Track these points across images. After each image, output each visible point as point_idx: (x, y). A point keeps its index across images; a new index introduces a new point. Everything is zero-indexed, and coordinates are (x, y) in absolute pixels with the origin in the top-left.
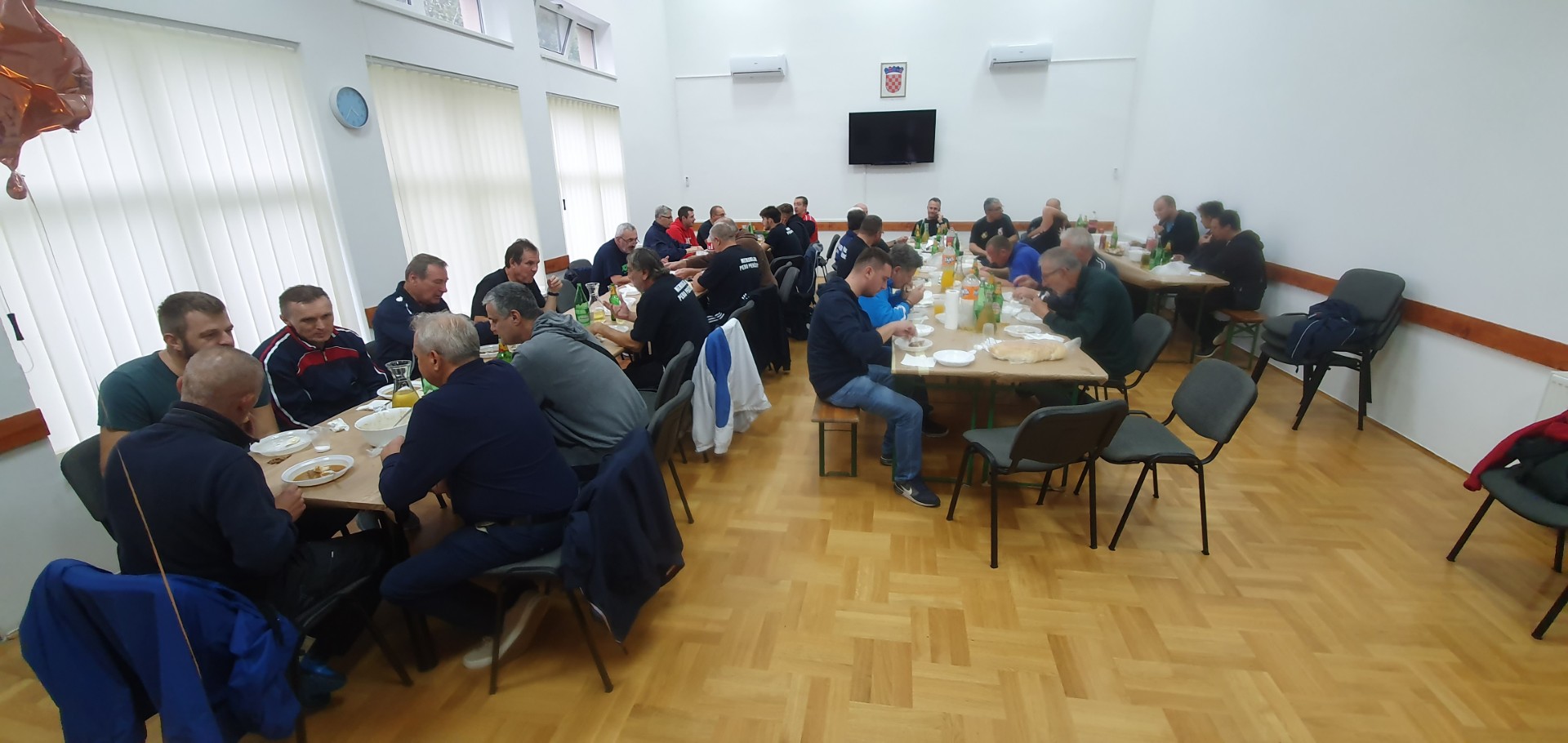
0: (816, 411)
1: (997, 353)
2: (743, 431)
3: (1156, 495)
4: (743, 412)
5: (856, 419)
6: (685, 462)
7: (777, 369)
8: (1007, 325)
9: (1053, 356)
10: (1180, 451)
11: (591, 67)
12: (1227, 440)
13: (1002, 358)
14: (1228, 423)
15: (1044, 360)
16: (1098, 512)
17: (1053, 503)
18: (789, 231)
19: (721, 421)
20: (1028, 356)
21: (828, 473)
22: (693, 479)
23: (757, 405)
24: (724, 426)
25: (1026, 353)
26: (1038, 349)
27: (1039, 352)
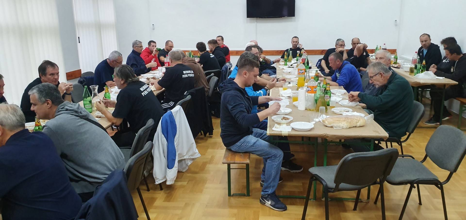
0: (225, 157)
1: (327, 123)
2: (184, 171)
3: (420, 204)
4: (185, 159)
5: (248, 161)
6: (148, 190)
7: (205, 135)
8: (334, 107)
9: (358, 124)
10: (430, 177)
12: (455, 170)
13: (330, 126)
14: (455, 161)
15: (353, 127)
16: (387, 214)
17: (363, 209)
18: (212, 56)
19: (170, 166)
20: (344, 124)
21: (233, 194)
22: (153, 200)
23: (192, 155)
24: (172, 168)
25: (343, 123)
26: (349, 121)
27: (350, 122)
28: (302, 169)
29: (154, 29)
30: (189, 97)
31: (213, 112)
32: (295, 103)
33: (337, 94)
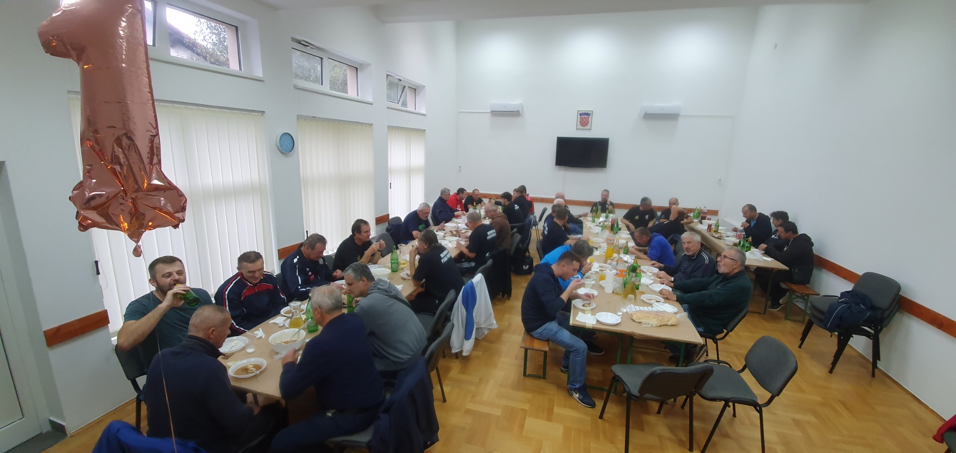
0: (524, 340)
1: (635, 317)
2: (480, 338)
3: (734, 415)
4: (481, 328)
5: (547, 349)
6: (444, 357)
7: (503, 296)
8: (643, 293)
9: (670, 323)
10: (748, 397)
11: (412, 110)
12: (778, 394)
13: (638, 321)
14: (778, 385)
15: (664, 325)
16: (695, 424)
17: (669, 414)
18: (517, 207)
19: (467, 336)
20: (654, 322)
21: (529, 375)
22: (448, 369)
23: (489, 325)
24: (469, 339)
25: (653, 320)
26: (660, 318)
27: (661, 320)
28: (603, 353)
29: (460, 171)
30: (490, 262)
31: (513, 268)
32: (601, 283)
33: (648, 273)
